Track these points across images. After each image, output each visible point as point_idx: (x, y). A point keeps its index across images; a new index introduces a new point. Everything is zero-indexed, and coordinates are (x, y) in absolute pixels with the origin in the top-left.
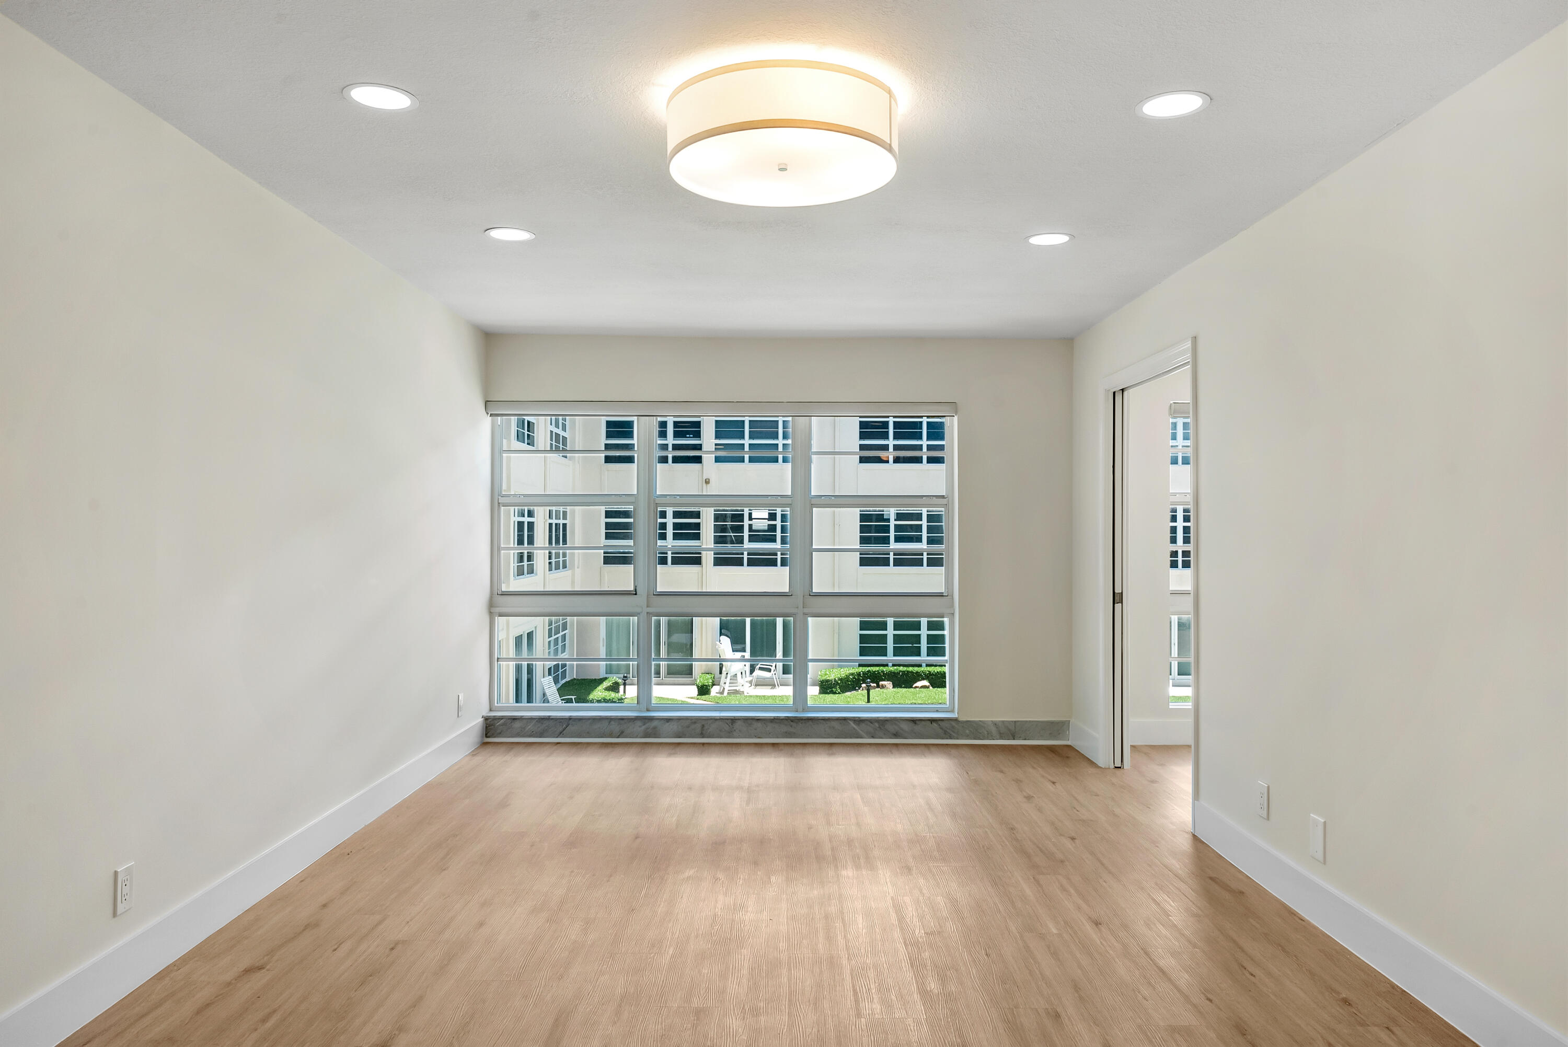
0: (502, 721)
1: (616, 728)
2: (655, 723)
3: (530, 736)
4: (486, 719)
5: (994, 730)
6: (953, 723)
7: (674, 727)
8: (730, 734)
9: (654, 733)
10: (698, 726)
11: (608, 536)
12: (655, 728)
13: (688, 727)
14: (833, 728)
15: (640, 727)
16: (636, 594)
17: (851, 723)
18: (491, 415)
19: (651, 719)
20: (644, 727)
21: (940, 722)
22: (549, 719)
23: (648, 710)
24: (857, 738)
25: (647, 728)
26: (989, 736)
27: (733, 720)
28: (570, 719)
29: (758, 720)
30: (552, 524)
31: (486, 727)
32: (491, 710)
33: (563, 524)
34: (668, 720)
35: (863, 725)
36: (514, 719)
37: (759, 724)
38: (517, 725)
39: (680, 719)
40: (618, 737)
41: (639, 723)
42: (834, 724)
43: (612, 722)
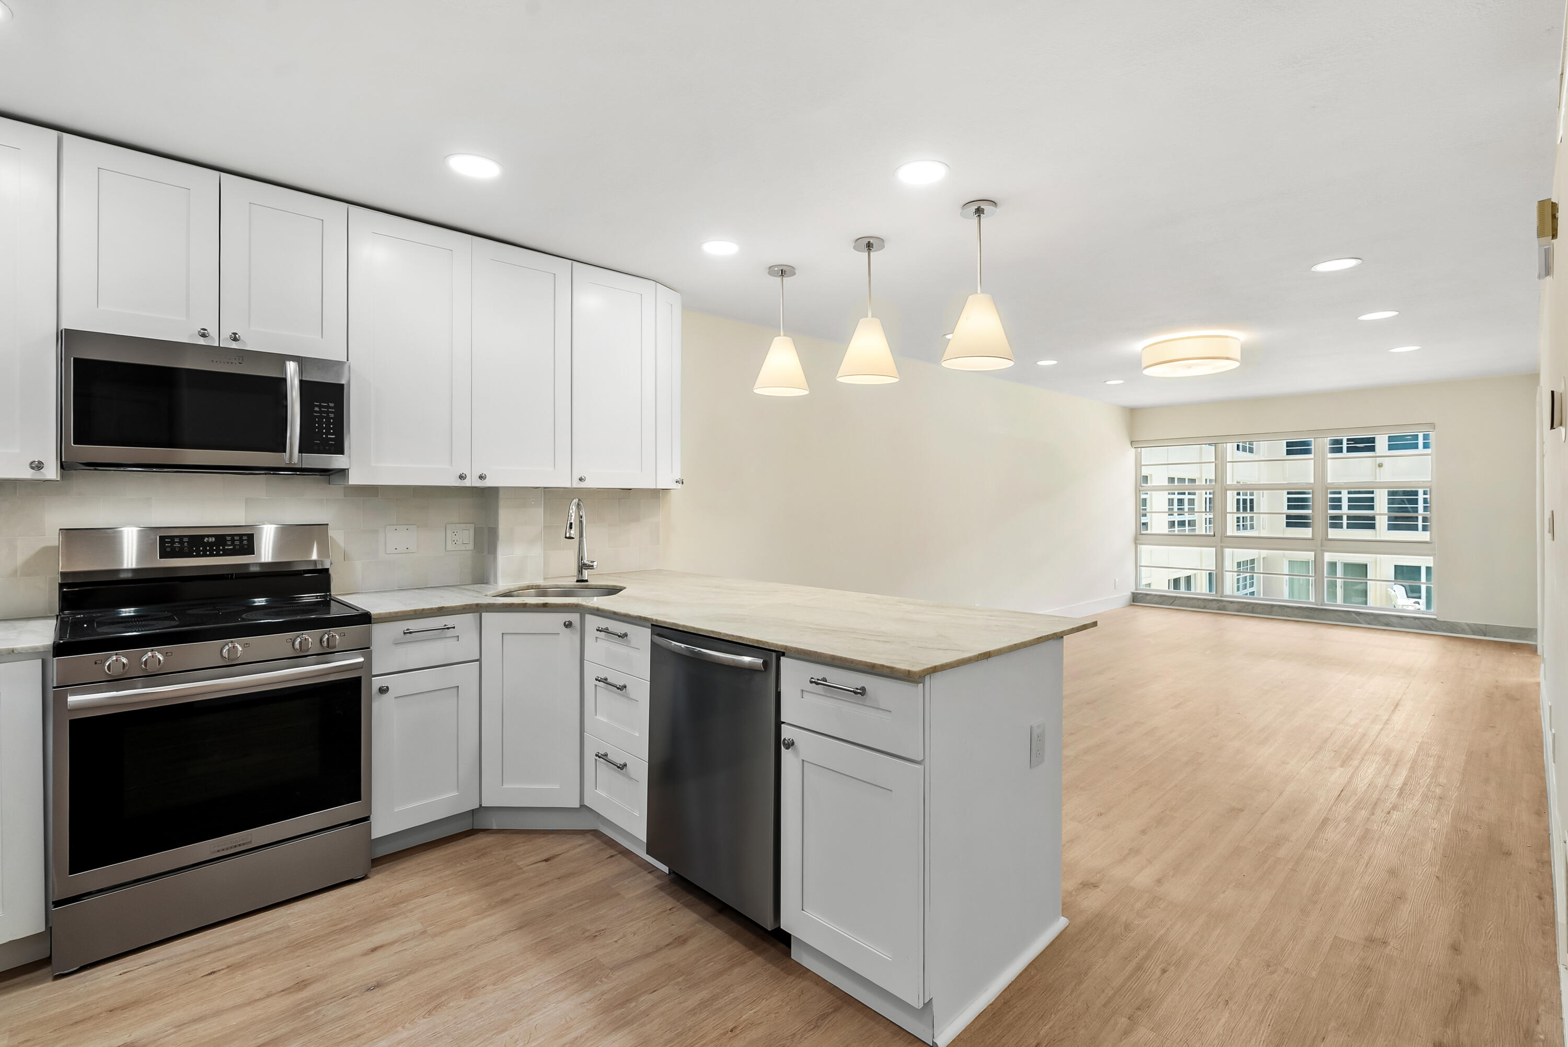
0: (1141, 595)
1: (1202, 604)
2: (1225, 603)
3: (1155, 604)
4: (1133, 593)
5: (1467, 628)
6: (1433, 622)
7: (1236, 606)
8: (1270, 614)
9: (1224, 609)
10: (1250, 607)
11: (1289, 507)
12: (1224, 606)
13: (1244, 607)
14: (1341, 616)
15: (1215, 604)
16: (1214, 536)
17: (1353, 614)
18: (1135, 448)
19: (1222, 601)
20: (1218, 605)
21: (1421, 620)
22: (1165, 596)
23: (1221, 597)
24: (1357, 623)
25: (1220, 605)
26: (1463, 632)
27: (1272, 606)
28: (1176, 597)
29: (1288, 607)
30: (1239, 499)
31: (1133, 598)
32: (1136, 590)
33: (1250, 499)
34: (1232, 602)
35: (1362, 616)
36: (1147, 595)
37: (1289, 610)
38: (1148, 598)
39: (1238, 602)
40: (1203, 609)
41: (1215, 603)
42: (1340, 613)
43: (1200, 601)
